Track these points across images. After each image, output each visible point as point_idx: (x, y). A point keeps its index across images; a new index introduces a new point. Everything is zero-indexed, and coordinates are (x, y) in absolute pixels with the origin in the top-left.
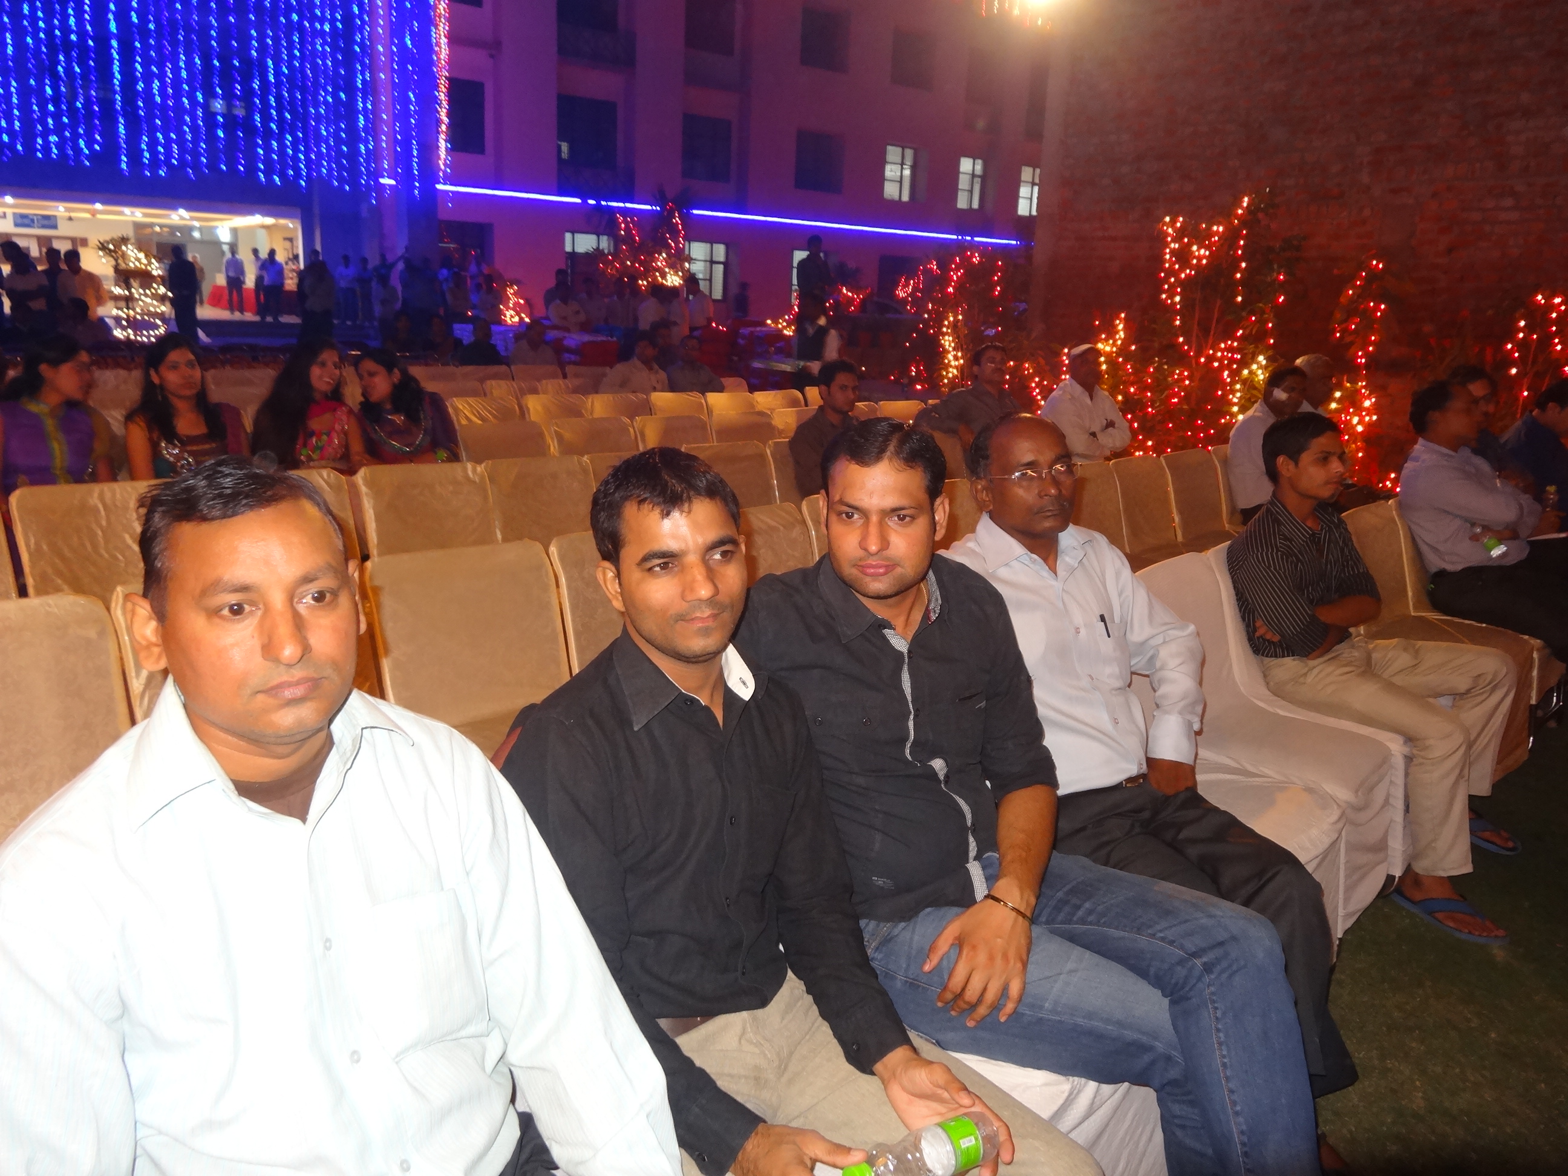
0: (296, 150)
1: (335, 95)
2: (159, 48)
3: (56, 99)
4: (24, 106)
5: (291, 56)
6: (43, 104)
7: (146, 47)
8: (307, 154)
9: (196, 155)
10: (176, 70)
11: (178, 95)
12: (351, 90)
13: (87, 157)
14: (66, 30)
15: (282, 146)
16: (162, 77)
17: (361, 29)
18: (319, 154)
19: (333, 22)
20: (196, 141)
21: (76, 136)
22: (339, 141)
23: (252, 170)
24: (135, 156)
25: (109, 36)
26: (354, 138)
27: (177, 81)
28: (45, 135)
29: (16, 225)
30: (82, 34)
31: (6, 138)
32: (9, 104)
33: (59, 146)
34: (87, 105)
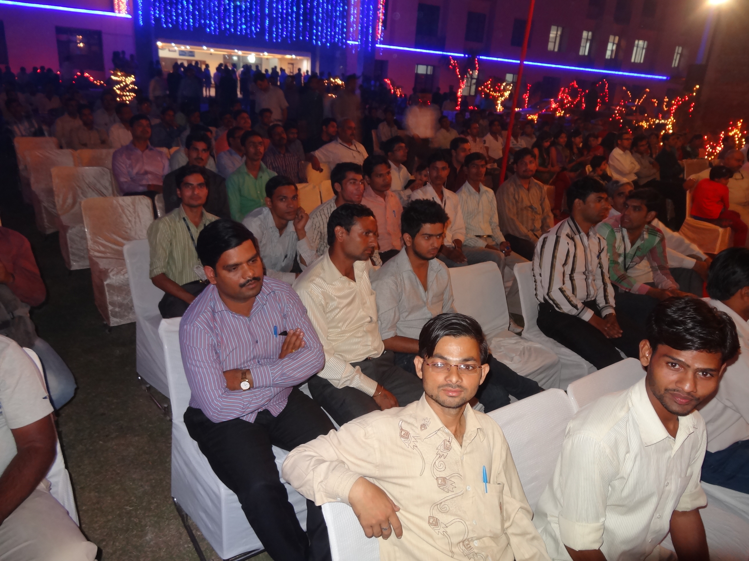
4: (235, 13)
6: (241, 12)
8: (331, 32)
9: (291, 33)
11: (287, 9)
18: (335, 32)
20: (292, 27)
21: (252, 25)
23: (311, 39)
24: (271, 33)
28: (241, 25)
31: (228, 26)
32: (230, 12)
33: (246, 29)
34: (256, 13)
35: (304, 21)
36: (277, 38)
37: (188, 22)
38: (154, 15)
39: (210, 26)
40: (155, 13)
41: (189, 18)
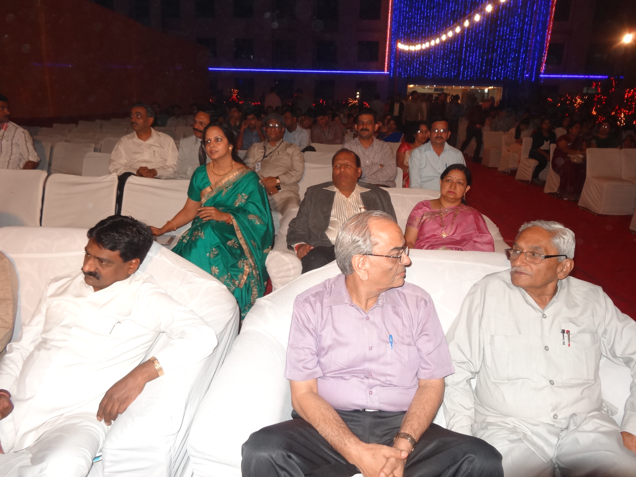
0: (501, 71)
1: (515, 55)
2: (473, 49)
3: (449, 64)
4: (442, 66)
5: (505, 47)
6: (446, 66)
7: (471, 49)
8: (504, 71)
9: (477, 74)
10: (476, 54)
11: (475, 60)
12: (519, 53)
13: (453, 76)
15: (498, 70)
16: (473, 56)
17: (525, 36)
18: (507, 71)
19: (518, 35)
20: (477, 71)
21: (452, 72)
22: (513, 67)
23: (490, 76)
24: (463, 75)
25: (463, 48)
26: (517, 66)
28: (445, 72)
29: (434, 91)
31: (437, 73)
32: (439, 66)
33: (448, 74)
34: (455, 64)
35: (485, 66)
36: (467, 78)
38: (398, 71)
41: (416, 71)
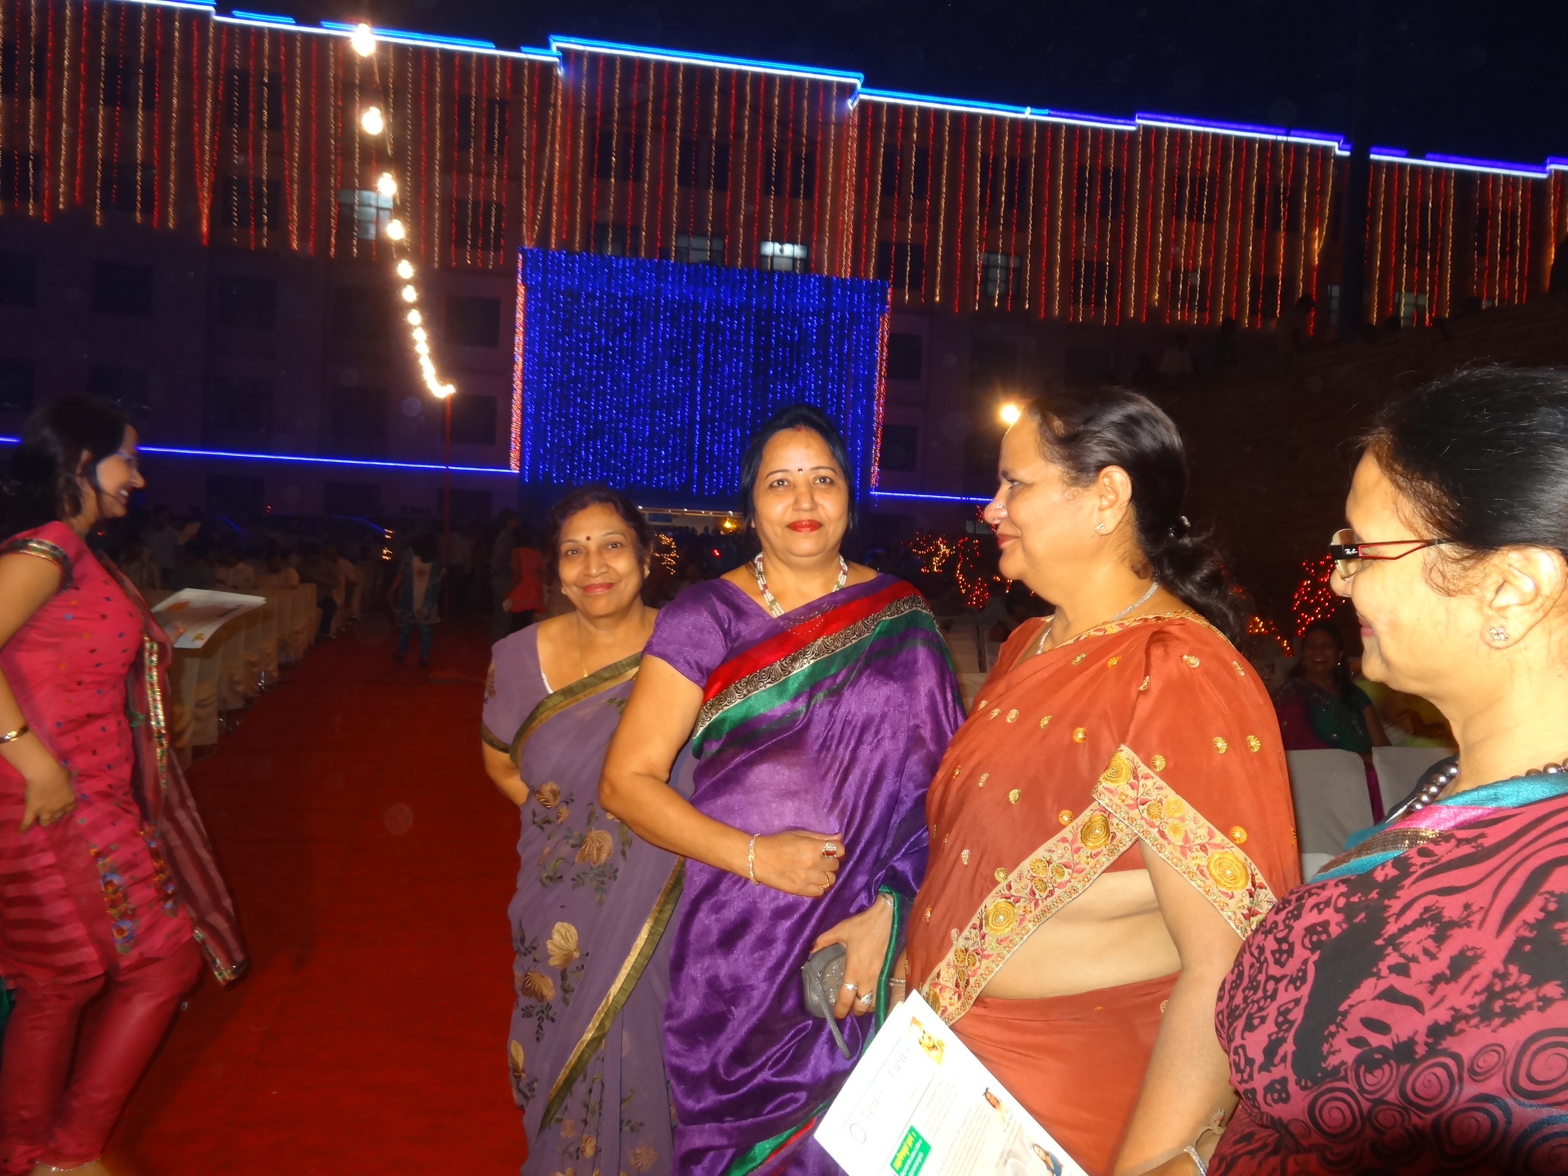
2: (719, 427)
4: (650, 462)
6: (659, 460)
7: (714, 427)
11: (726, 451)
14: (675, 421)
16: (719, 442)
21: (674, 475)
24: (701, 484)
25: (696, 422)
27: (727, 444)
28: (658, 476)
30: (683, 422)
31: (639, 478)
32: (643, 461)
34: (681, 459)
36: (710, 490)
37: (586, 475)
38: (543, 470)
39: (614, 480)
40: (544, 467)
41: (587, 471)
